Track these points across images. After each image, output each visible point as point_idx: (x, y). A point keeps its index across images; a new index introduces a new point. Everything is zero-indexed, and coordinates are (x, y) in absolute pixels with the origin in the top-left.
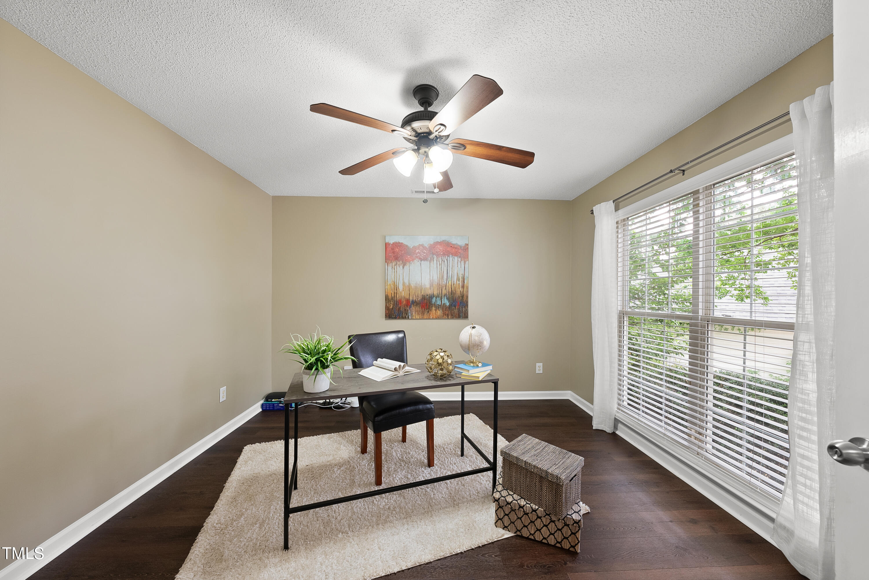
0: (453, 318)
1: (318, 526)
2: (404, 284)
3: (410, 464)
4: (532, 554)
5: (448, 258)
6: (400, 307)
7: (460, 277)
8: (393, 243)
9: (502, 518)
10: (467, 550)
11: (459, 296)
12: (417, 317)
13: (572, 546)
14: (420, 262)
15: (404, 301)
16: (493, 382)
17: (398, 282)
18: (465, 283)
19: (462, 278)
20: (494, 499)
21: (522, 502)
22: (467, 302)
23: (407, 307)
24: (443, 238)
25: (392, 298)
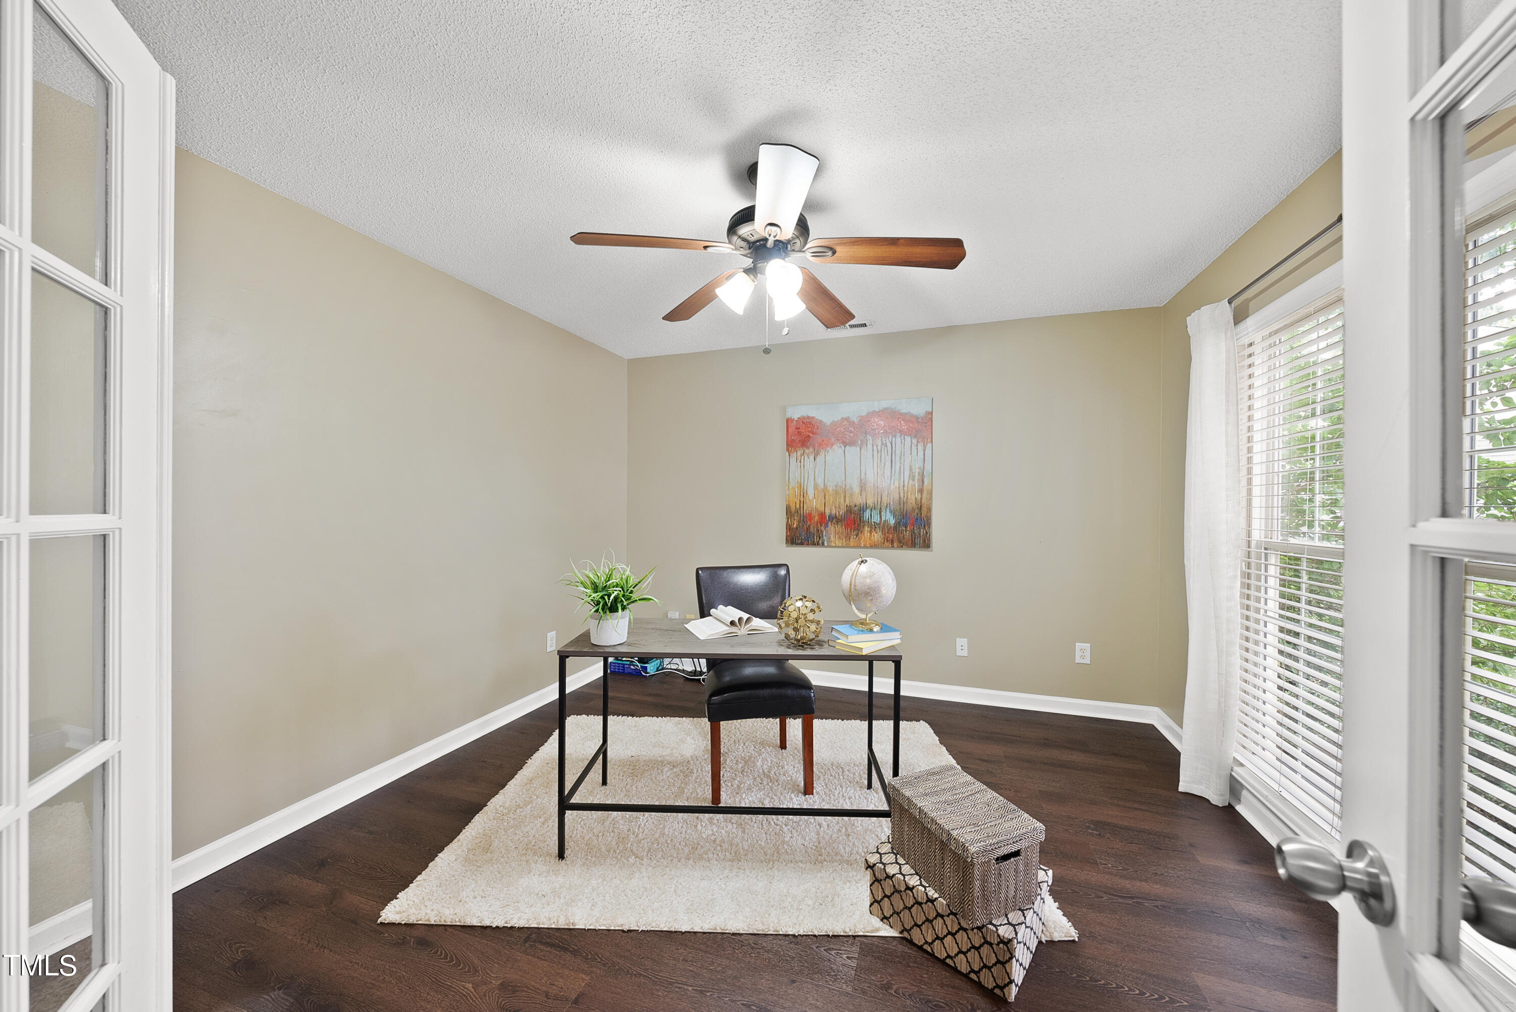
0: (902, 547)
1: (610, 839)
2: (816, 486)
3: (777, 784)
4: (916, 976)
5: (894, 439)
6: (809, 526)
7: (915, 473)
8: (799, 418)
9: (880, 901)
10: (805, 933)
11: (913, 508)
12: (839, 543)
13: (997, 986)
14: (843, 448)
15: (817, 514)
16: (893, 661)
17: (806, 482)
18: (925, 484)
19: (919, 475)
20: (867, 863)
21: (914, 881)
22: (929, 519)
23: (821, 525)
24: (885, 404)
25: (797, 511)
